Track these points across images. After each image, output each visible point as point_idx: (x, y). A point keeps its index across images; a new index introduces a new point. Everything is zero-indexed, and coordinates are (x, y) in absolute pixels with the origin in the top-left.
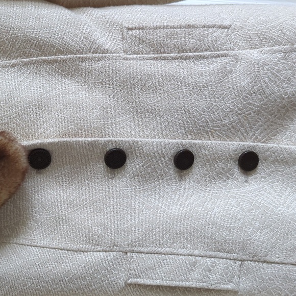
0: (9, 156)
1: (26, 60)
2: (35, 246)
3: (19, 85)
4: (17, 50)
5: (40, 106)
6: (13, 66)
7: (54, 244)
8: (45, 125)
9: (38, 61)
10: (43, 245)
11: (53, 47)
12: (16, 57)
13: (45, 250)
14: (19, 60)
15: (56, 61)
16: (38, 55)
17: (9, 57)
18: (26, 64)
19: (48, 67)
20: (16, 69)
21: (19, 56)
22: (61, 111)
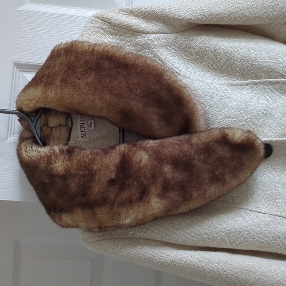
0: (256, 148)
1: (257, 81)
2: (260, 212)
3: (252, 98)
4: (252, 73)
5: (266, 114)
6: (247, 85)
7: (273, 212)
8: (268, 128)
9: (265, 82)
10: (265, 212)
11: (278, 72)
12: (250, 79)
13: (267, 216)
14: (251, 81)
15: (278, 83)
16: (265, 78)
17: (245, 78)
18: (256, 84)
19: (271, 87)
20: (249, 87)
21: (252, 78)
22: (280, 119)
